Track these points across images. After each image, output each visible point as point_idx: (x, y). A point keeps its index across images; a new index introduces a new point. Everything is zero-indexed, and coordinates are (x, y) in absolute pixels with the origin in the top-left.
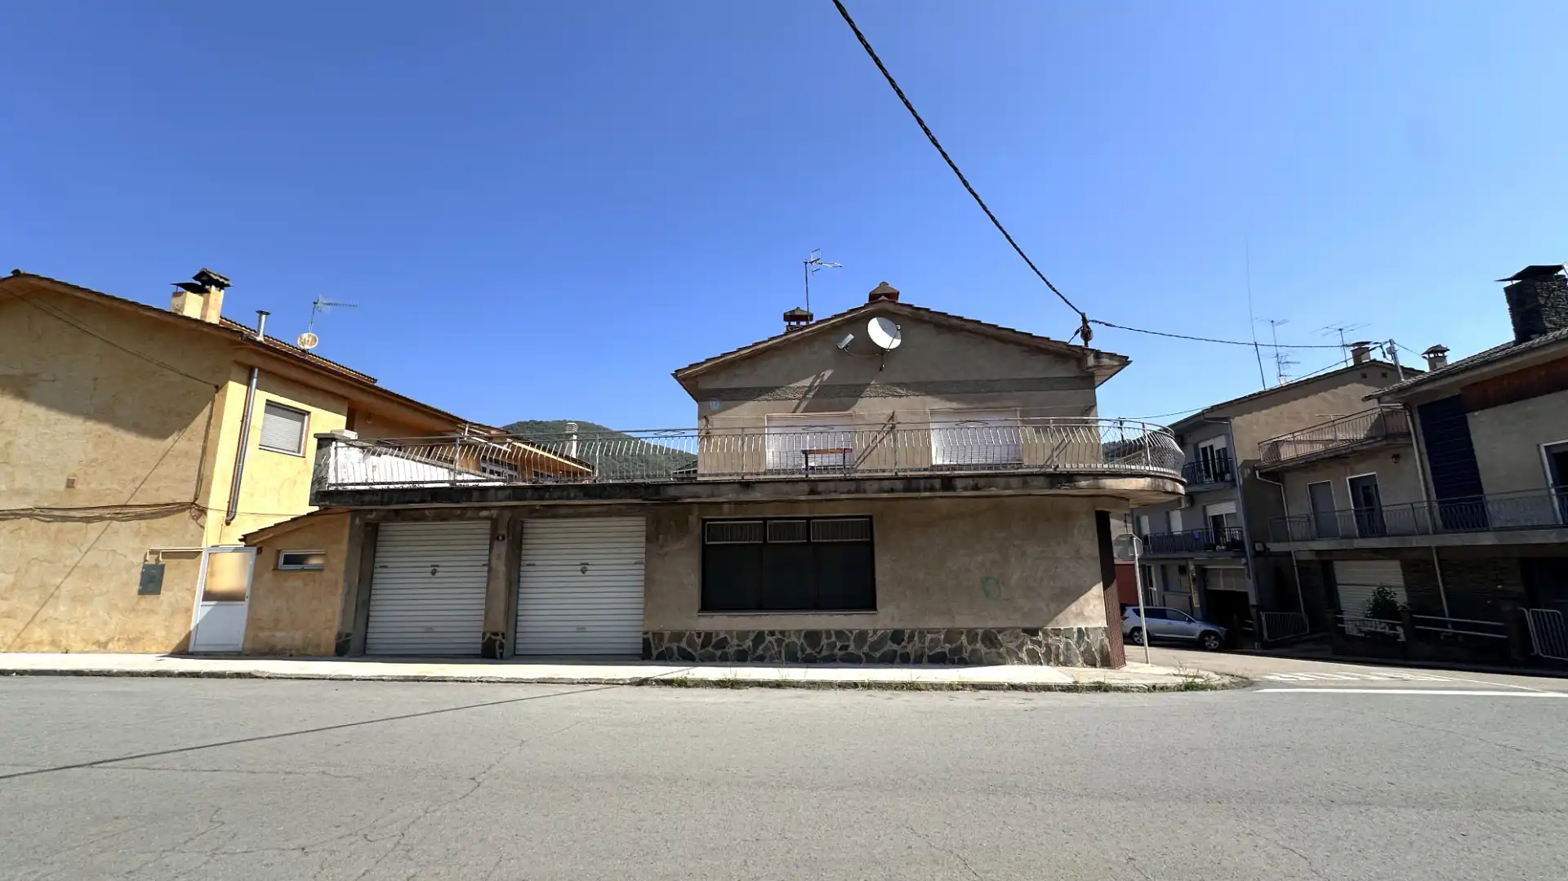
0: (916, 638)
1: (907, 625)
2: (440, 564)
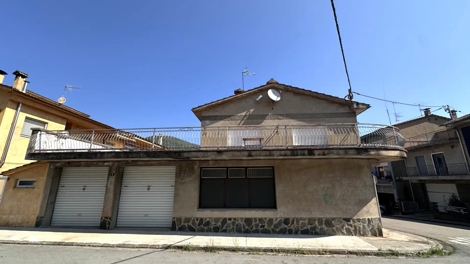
0: (295, 222)
1: (291, 216)
2: (87, 185)
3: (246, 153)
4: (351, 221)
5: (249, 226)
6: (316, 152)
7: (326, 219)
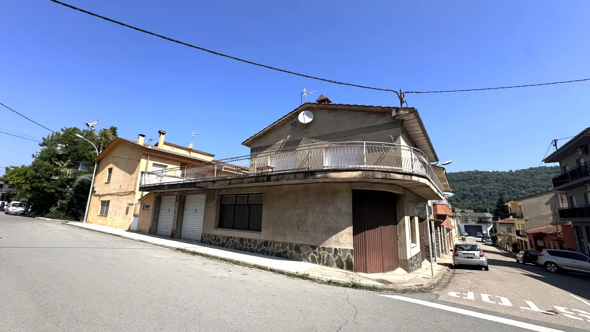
0: (272, 245)
1: (269, 239)
2: (171, 209)
3: (228, 182)
4: (317, 249)
5: (241, 245)
6: (272, 178)
7: (296, 245)
